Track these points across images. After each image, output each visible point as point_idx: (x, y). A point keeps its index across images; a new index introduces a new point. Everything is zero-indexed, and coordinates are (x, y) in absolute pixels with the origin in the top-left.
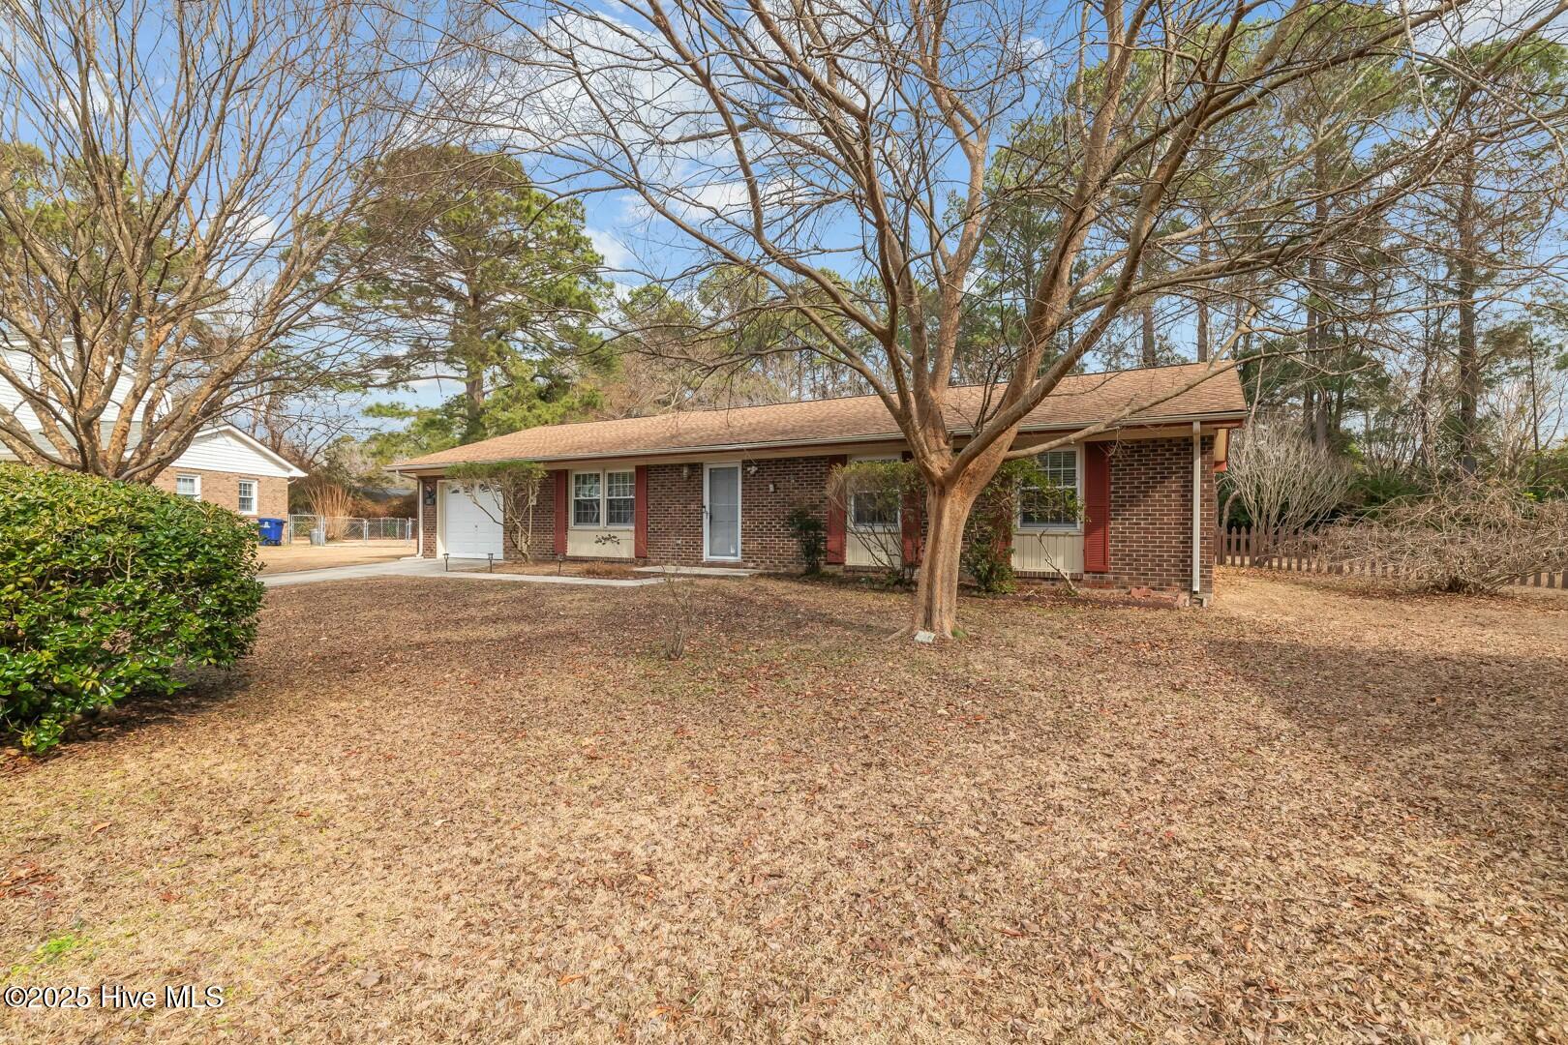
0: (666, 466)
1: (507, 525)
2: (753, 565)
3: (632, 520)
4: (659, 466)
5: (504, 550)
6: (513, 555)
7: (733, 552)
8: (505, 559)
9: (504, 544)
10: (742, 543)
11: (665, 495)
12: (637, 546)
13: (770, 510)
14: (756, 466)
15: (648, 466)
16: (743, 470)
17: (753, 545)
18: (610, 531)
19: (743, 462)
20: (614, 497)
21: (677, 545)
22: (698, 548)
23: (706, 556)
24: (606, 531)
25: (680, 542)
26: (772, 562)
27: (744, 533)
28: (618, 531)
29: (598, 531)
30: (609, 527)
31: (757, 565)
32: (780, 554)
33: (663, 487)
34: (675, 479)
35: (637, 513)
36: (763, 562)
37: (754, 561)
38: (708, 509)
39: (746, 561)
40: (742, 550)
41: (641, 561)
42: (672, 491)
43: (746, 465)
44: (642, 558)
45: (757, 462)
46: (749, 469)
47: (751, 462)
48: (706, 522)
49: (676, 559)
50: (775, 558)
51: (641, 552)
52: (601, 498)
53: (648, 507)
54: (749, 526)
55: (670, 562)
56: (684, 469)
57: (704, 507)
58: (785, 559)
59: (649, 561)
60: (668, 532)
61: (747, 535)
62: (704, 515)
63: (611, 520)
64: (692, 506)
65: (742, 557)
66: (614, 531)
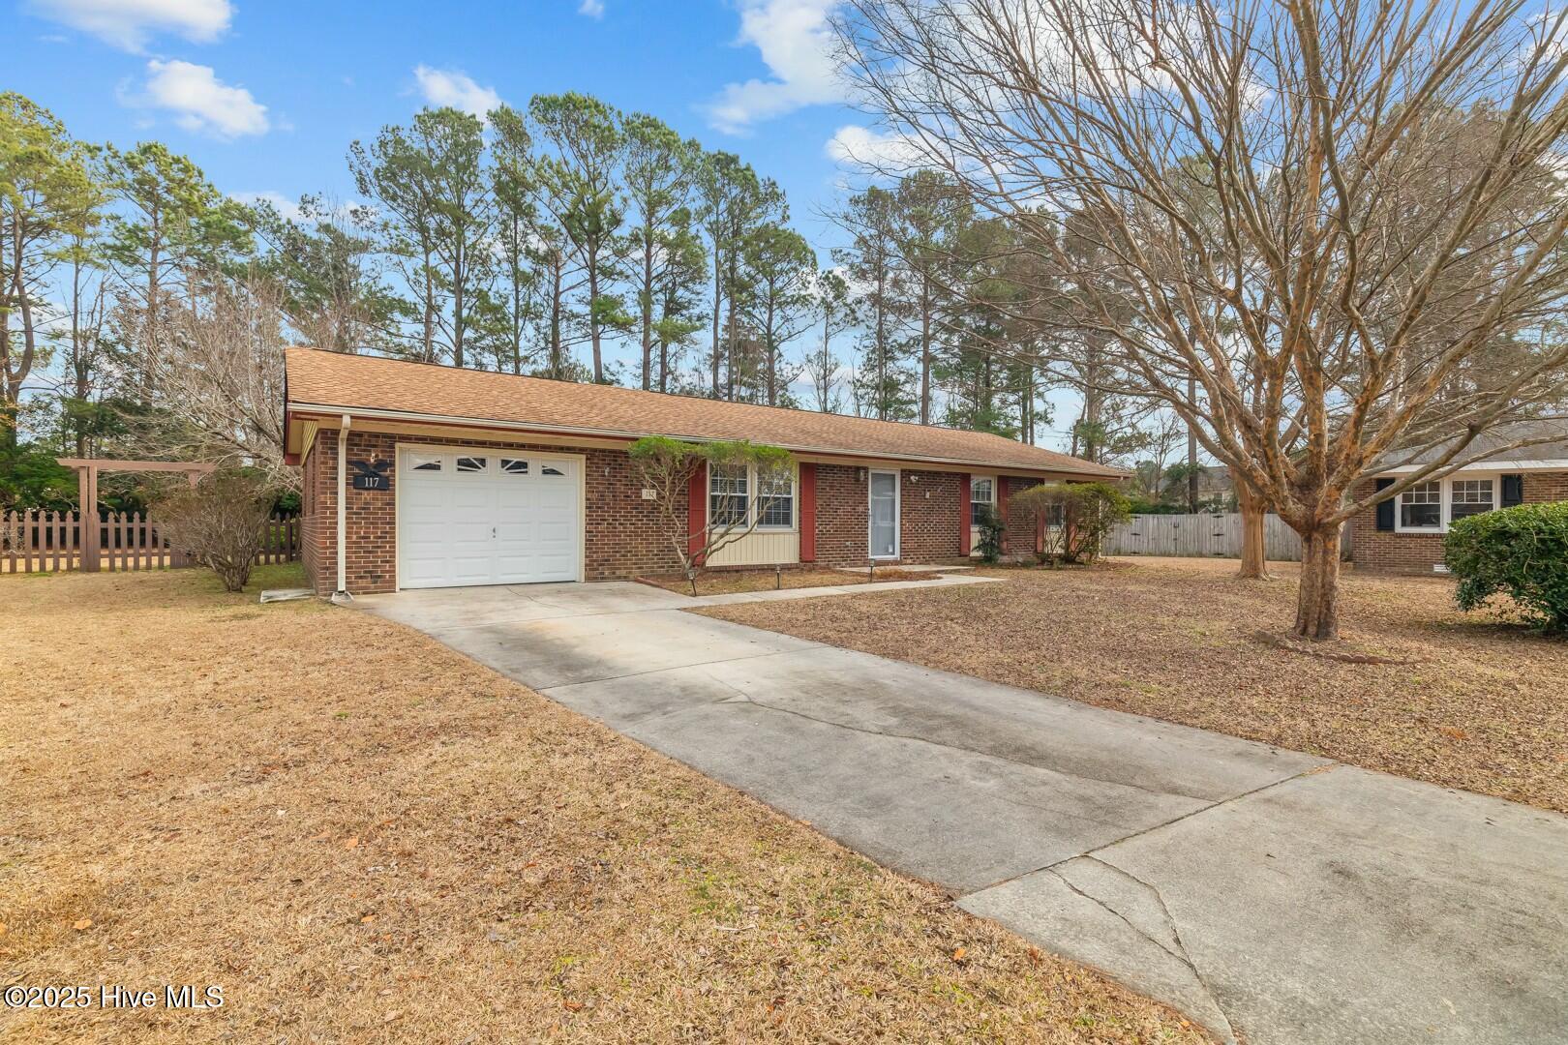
0: (834, 467)
1: (592, 528)
2: (910, 561)
3: (787, 521)
4: (827, 466)
5: (586, 565)
6: (607, 573)
7: (891, 550)
8: (588, 579)
9: (586, 557)
10: (901, 543)
11: (834, 496)
12: (802, 549)
13: (923, 514)
14: (913, 476)
15: (815, 464)
16: (901, 478)
17: (911, 544)
18: (761, 534)
19: (901, 471)
20: (765, 495)
21: (846, 547)
22: (866, 549)
23: (870, 556)
24: (756, 534)
25: (849, 543)
26: (924, 558)
27: (904, 533)
28: (774, 534)
29: (746, 534)
30: (759, 530)
31: (914, 561)
32: (930, 551)
33: (831, 487)
34: (844, 480)
35: (800, 514)
36: (918, 558)
37: (912, 558)
38: (870, 511)
39: (905, 558)
40: (901, 549)
41: (809, 565)
42: (841, 493)
43: (904, 474)
44: (810, 562)
45: (913, 473)
46: (908, 478)
47: (909, 472)
48: (870, 523)
49: (845, 561)
50: (926, 554)
51: (806, 558)
52: (750, 494)
53: (816, 508)
54: (908, 528)
55: (839, 564)
56: (856, 471)
57: (869, 509)
58: (933, 554)
59: (817, 565)
60: (836, 534)
61: (906, 535)
62: (869, 517)
63: (760, 521)
64: (860, 509)
65: (901, 555)
66: (768, 534)
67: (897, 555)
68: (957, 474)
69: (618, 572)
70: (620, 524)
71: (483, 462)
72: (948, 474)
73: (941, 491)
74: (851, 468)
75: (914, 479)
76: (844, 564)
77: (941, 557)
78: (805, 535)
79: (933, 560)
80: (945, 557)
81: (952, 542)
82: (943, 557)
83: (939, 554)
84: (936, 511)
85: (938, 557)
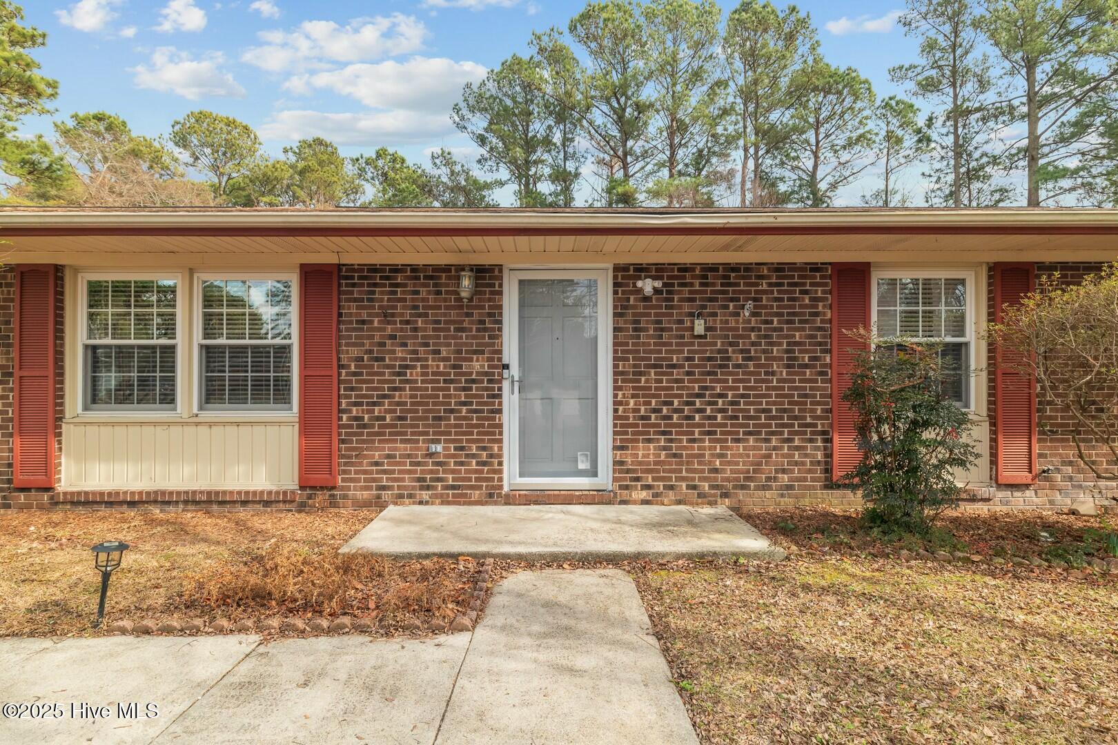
2: (644, 494)
3: (281, 394)
4: (374, 269)
7: (583, 465)
10: (615, 448)
11: (393, 337)
12: (307, 462)
13: (688, 373)
14: (654, 278)
15: (339, 266)
16: (616, 285)
17: (645, 452)
18: (211, 425)
19: (617, 269)
20: (222, 341)
21: (431, 455)
22: (493, 462)
23: (512, 477)
24: (197, 424)
25: (439, 448)
26: (694, 487)
27: (621, 424)
28: (238, 424)
29: (169, 424)
30: (208, 415)
31: (656, 495)
32: (716, 471)
33: (387, 317)
34: (423, 300)
35: (304, 378)
36: (672, 488)
37: (648, 487)
38: (515, 371)
39: (627, 487)
40: (615, 463)
41: (321, 497)
42: (416, 330)
43: (626, 275)
44: (322, 488)
45: (657, 271)
46: (640, 284)
47: (641, 270)
48: (510, 401)
49: (428, 488)
50: (701, 479)
51: (319, 478)
52: (180, 340)
53: (340, 367)
54: (636, 410)
55: (410, 496)
56: (458, 278)
57: (506, 367)
58: (728, 480)
59: (345, 497)
60: (400, 426)
61: (626, 430)
62: (506, 385)
63: (212, 393)
64: (478, 365)
65: (615, 480)
66: (225, 424)
67: (605, 479)
68: (816, 268)
72: (779, 268)
73: (753, 314)
74: (446, 269)
75: (658, 284)
76: (425, 495)
77: (757, 488)
78: (307, 426)
79: (725, 495)
80: (770, 488)
81: (797, 448)
82: (764, 488)
83: (747, 479)
84: (738, 366)
85: (743, 487)
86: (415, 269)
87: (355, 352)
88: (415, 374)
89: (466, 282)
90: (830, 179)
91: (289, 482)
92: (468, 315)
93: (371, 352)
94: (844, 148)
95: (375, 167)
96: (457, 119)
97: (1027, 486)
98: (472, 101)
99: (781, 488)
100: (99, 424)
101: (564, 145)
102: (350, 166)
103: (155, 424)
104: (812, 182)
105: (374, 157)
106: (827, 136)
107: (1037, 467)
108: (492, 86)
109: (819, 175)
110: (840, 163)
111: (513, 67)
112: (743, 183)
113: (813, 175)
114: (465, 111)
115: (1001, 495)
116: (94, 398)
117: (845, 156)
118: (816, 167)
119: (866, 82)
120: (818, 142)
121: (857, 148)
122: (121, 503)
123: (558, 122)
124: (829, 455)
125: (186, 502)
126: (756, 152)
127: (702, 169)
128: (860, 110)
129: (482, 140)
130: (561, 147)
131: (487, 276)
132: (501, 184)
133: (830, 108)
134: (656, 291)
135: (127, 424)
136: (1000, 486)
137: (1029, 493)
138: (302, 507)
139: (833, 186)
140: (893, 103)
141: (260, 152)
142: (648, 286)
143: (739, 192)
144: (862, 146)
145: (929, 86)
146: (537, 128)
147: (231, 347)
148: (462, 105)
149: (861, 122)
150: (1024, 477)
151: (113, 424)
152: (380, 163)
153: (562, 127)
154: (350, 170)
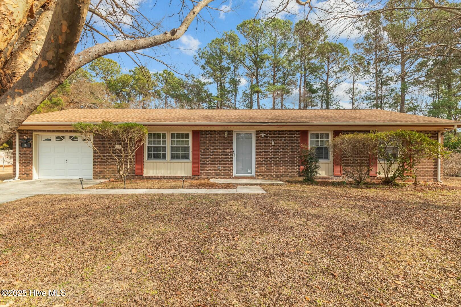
0: (211, 131)
1: (95, 160)
2: (262, 177)
3: (187, 157)
4: (207, 131)
5: (94, 173)
6: (101, 177)
7: (249, 172)
8: (95, 179)
9: (94, 170)
10: (256, 168)
11: (211, 145)
12: (193, 170)
13: (271, 153)
14: (264, 133)
15: (200, 131)
16: (256, 135)
17: (262, 169)
18: (173, 163)
19: (256, 131)
20: (175, 146)
21: (218, 169)
22: (231, 170)
23: (235, 174)
24: (171, 163)
25: (220, 168)
26: (272, 176)
27: (257, 163)
28: (179, 163)
29: (165, 163)
30: (172, 161)
31: (264, 178)
32: (276, 173)
33: (210, 141)
34: (217, 138)
35: (193, 153)
36: (267, 176)
37: (263, 176)
38: (235, 152)
39: (258, 176)
40: (256, 171)
41: (196, 177)
42: (215, 144)
43: (258, 133)
44: (197, 176)
45: (265, 132)
46: (261, 135)
47: (262, 132)
48: (234, 158)
49: (218, 176)
50: (274, 174)
51: (196, 173)
52: (167, 145)
53: (200, 151)
54: (260, 160)
55: (214, 177)
56: (224, 133)
57: (234, 151)
58: (279, 174)
59: (201, 177)
60: (212, 163)
61: (259, 164)
62: (233, 155)
63: (173, 157)
64: (228, 151)
65: (256, 174)
66: (176, 163)
67: (254, 174)
68: (297, 131)
69: (106, 177)
70: (107, 158)
71: (63, 137)
72: (290, 131)
73: (284, 141)
74: (222, 131)
75: (265, 135)
76: (217, 177)
77: (285, 176)
78: (194, 163)
79: (278, 178)
80: (287, 176)
81: (293, 168)
82: (286, 176)
83: (283, 174)
84: (281, 151)
85: (282, 176)
86: (215, 131)
87: (203, 148)
88: (215, 153)
89: (226, 134)
90: (333, 83)
91: (190, 174)
92: (226, 141)
93: (206, 148)
94: (339, 71)
95: (163, 77)
96: (195, 61)
97: (340, 176)
98: (201, 55)
99: (289, 176)
100: (151, 162)
101: (235, 71)
102: (153, 77)
103: (162, 162)
104: (326, 84)
105: (162, 73)
106: (332, 67)
107: (342, 172)
108: (208, 49)
109: (329, 82)
110: (337, 78)
111: (216, 42)
112: (300, 85)
113: (327, 82)
114: (198, 58)
115: (335, 178)
116: (149, 157)
117: (339, 75)
118: (327, 79)
119: (346, 48)
120: (328, 70)
121: (344, 71)
122: (156, 178)
123: (232, 62)
124: (299, 170)
125: (169, 178)
126: (305, 75)
127: (285, 80)
128: (344, 58)
129: (204, 68)
130: (233, 72)
131: (230, 133)
132: (210, 83)
133: (333, 57)
134: (264, 136)
135: (156, 162)
136: (335, 176)
137: (341, 178)
138: (192, 179)
139: (335, 86)
140: (356, 56)
141: (122, 72)
142: (263, 135)
143: (299, 89)
144: (345, 71)
145: (368, 51)
146: (224, 64)
147: (181, 147)
148: (197, 56)
149: (345, 62)
150: (339, 174)
151: (154, 162)
152: (165, 75)
153: (234, 64)
154: (153, 78)
